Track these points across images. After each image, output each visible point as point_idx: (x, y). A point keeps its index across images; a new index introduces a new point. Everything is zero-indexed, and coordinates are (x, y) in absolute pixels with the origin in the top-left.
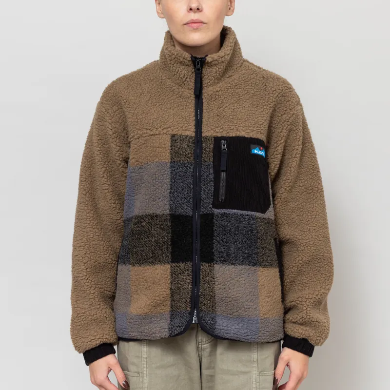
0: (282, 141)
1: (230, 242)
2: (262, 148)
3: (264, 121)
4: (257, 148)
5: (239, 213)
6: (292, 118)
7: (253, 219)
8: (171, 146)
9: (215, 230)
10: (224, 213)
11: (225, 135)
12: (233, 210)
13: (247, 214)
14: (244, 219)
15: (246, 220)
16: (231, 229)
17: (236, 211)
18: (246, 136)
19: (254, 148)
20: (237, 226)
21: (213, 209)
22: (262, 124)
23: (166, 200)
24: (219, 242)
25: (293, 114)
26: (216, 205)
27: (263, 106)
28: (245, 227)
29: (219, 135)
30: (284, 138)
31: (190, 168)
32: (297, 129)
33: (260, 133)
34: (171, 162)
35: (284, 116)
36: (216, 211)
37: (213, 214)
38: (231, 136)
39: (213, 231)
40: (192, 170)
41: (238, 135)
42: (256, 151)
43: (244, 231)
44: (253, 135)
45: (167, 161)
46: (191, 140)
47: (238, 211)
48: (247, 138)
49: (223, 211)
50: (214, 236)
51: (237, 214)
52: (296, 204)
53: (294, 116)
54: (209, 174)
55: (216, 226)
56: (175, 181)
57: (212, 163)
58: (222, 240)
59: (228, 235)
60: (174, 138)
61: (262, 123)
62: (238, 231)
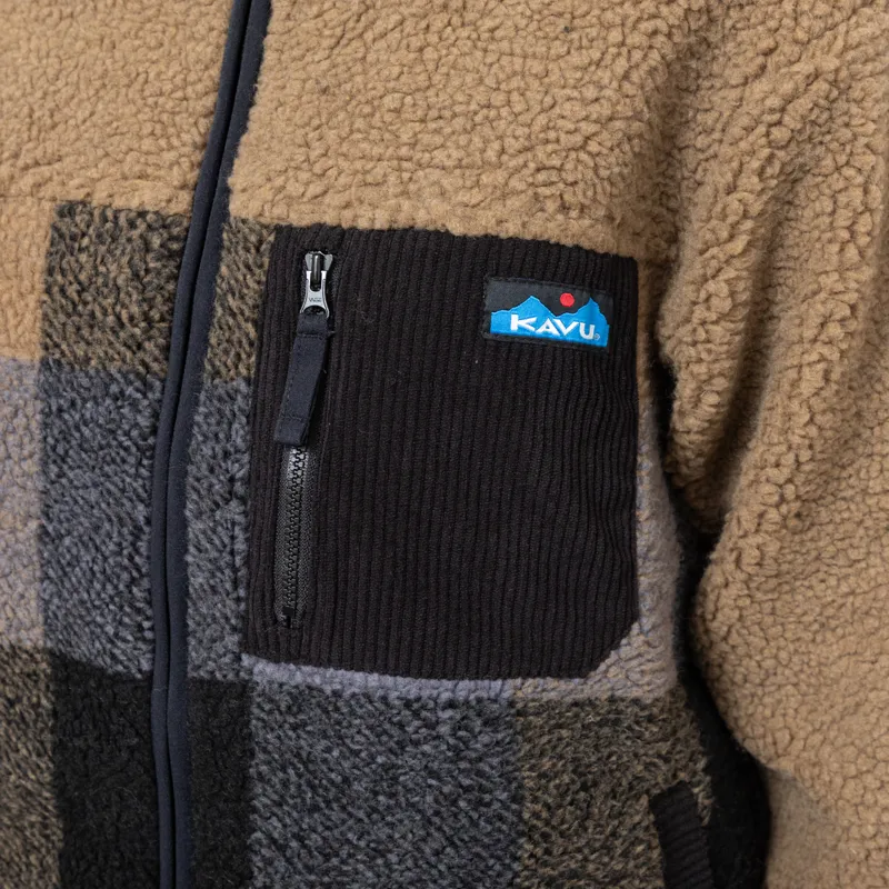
0: (739, 245)
1: (344, 853)
2: (567, 299)
3: (592, 128)
4: (533, 302)
5: (393, 695)
6: (803, 104)
7: (491, 723)
8: (50, 271)
9: (261, 777)
10: (310, 688)
11: (329, 218)
12: (359, 677)
13: (445, 696)
14: (431, 726)
15: (444, 729)
16: (346, 780)
17: (374, 679)
18: (456, 228)
19: (511, 303)
20: (386, 768)
21: (246, 660)
22: (583, 147)
23: (25, 574)
24: (282, 848)
25: (817, 75)
26: (262, 638)
27: (609, 27)
28: (433, 774)
29: (301, 217)
30: (749, 224)
31: (134, 405)
32: (838, 169)
33: (551, 206)
34: (44, 363)
35: (760, 88)
36: (266, 672)
37: (244, 689)
38: (363, 224)
39: (244, 782)
40: (144, 421)
41: (402, 221)
42: (520, 321)
43: (429, 799)
44: (508, 219)
45: (24, 357)
46: (156, 242)
47: (389, 680)
48: (464, 239)
49: (299, 678)
50: (255, 810)
51: (384, 699)
52: (844, 588)
53: (821, 86)
54: (226, 455)
55: (261, 756)
56: (61, 475)
57: (243, 387)
58: (301, 839)
59: (336, 815)
60: (66, 226)
61: (578, 139)
62: (392, 795)
